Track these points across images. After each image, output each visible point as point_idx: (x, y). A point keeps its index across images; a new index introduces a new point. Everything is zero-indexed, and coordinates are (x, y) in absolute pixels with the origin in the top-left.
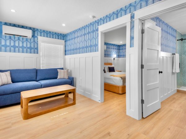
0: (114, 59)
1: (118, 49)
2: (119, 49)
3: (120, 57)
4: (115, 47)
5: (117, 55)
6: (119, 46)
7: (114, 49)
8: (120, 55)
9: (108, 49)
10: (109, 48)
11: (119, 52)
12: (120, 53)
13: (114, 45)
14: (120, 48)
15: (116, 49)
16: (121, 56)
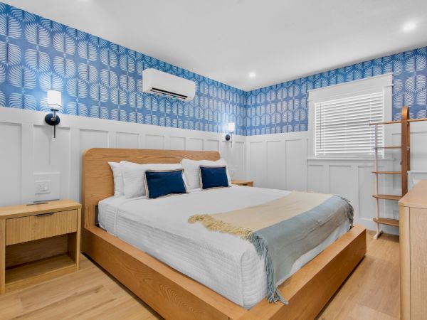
0: (228, 138)
1: (241, 106)
2: (246, 107)
3: (249, 132)
4: (230, 97)
5: (237, 127)
6: (245, 95)
7: (225, 101)
8: (248, 125)
9: (205, 102)
10: (208, 96)
11: (245, 117)
12: (249, 121)
13: (226, 88)
14: (249, 104)
15: (232, 103)
16: (251, 128)
